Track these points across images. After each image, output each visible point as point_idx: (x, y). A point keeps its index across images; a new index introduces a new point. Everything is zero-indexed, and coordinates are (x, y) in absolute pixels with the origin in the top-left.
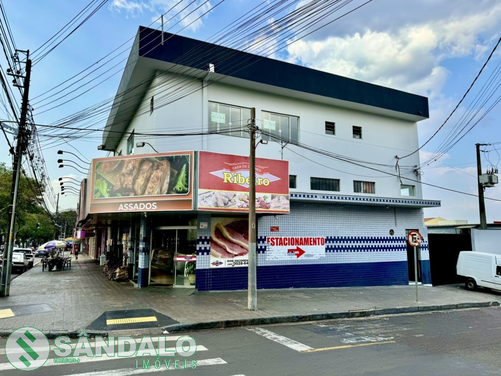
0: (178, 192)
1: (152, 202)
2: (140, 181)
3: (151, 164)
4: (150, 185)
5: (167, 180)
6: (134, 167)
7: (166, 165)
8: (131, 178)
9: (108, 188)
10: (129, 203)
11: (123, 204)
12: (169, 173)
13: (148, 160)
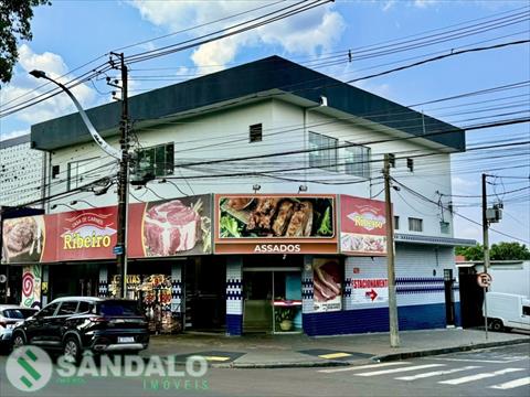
0: (322, 235)
1: (294, 244)
2: (280, 222)
3: (291, 205)
4: (290, 226)
5: (310, 222)
6: (271, 207)
7: (307, 207)
8: (268, 218)
9: (239, 226)
10: (267, 244)
11: (260, 245)
12: (312, 215)
13: (287, 200)
